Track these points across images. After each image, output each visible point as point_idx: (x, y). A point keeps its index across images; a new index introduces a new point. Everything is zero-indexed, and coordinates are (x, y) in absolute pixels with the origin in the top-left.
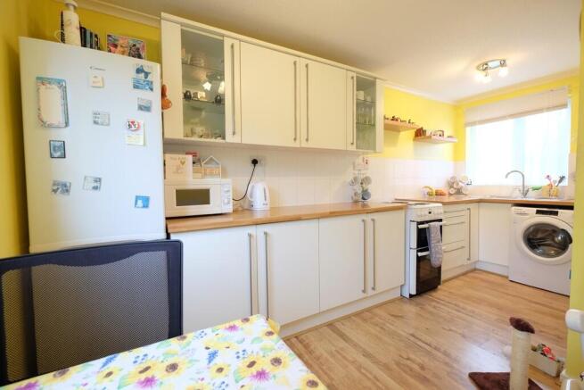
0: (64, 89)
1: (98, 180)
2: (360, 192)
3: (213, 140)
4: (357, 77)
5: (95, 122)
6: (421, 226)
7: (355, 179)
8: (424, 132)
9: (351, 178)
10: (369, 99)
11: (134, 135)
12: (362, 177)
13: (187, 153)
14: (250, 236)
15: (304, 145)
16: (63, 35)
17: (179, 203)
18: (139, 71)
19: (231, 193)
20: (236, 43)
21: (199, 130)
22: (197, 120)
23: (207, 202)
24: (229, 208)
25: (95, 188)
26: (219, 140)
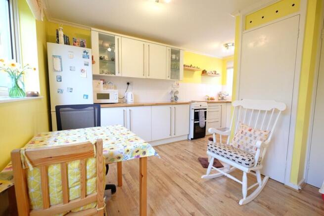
0: (61, 59)
1: (71, 89)
2: (173, 97)
3: (111, 75)
4: (171, 49)
5: (71, 70)
6: (196, 111)
7: (172, 92)
8: (206, 72)
9: (170, 91)
10: (177, 58)
11: (83, 74)
12: (175, 91)
13: (101, 80)
14: (124, 110)
15: (148, 77)
16: (58, 40)
17: (98, 98)
18: (84, 52)
19: (117, 96)
20: (120, 38)
21: (106, 71)
22: (104, 67)
23: (108, 98)
24: (117, 101)
25: (71, 92)
26: (113, 75)
